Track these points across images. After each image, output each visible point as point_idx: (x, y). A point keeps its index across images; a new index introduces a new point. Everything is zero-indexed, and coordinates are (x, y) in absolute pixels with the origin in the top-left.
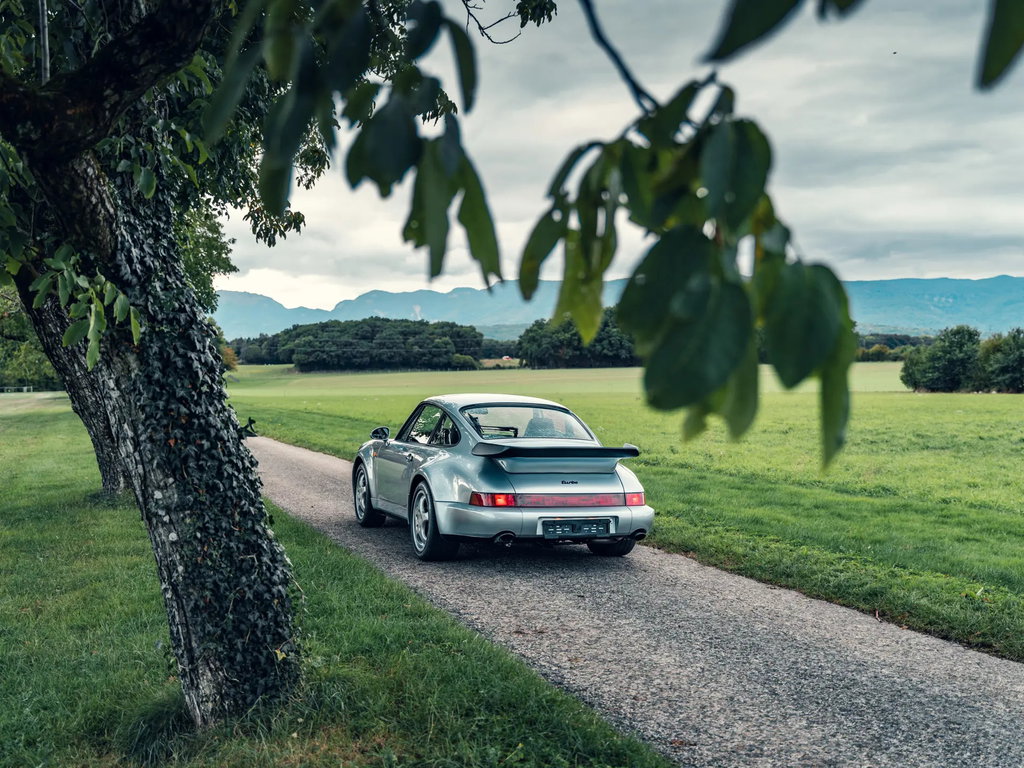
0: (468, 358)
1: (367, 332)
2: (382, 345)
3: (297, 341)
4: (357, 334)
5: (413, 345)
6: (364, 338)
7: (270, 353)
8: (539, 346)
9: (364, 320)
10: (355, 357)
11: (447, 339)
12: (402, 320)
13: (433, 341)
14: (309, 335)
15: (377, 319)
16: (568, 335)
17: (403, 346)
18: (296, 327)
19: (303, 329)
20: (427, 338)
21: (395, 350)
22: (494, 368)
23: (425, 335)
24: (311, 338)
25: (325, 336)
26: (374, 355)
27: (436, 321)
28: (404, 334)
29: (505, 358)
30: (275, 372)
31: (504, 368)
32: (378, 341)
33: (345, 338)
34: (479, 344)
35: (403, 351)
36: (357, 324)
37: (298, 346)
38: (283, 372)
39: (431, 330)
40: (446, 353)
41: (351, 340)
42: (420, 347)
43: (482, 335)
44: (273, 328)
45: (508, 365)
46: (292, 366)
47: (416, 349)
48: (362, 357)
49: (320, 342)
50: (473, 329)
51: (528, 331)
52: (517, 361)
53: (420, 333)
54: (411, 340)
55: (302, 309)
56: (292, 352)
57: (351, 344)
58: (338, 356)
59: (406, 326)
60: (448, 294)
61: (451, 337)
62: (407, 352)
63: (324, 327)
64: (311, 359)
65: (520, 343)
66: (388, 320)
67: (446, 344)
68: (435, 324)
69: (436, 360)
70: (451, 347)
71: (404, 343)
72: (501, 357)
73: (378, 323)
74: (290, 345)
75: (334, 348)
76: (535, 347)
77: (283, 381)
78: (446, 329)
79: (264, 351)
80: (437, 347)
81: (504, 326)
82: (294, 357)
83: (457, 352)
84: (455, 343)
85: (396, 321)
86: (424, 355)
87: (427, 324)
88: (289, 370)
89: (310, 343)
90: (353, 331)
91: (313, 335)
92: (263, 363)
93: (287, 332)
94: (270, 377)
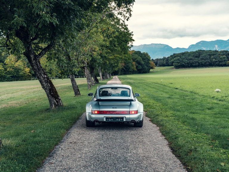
1: (197, 55)
2: (202, 59)
3: (174, 59)
4: (194, 56)
5: (213, 59)
6: (196, 57)
7: (167, 63)
9: (196, 51)
10: (193, 63)
11: (225, 56)
12: (209, 51)
13: (220, 57)
14: (178, 57)
15: (201, 50)
17: (209, 59)
18: (174, 54)
19: (176, 55)
20: (218, 56)
21: (207, 60)
23: (217, 55)
24: (179, 58)
25: (183, 57)
26: (200, 62)
27: (221, 50)
28: (210, 55)
30: (168, 69)
32: (201, 58)
33: (190, 57)
36: (194, 53)
37: (175, 60)
38: (170, 69)
39: (219, 53)
40: (224, 61)
41: (192, 58)
42: (215, 59)
44: (167, 55)
46: (173, 67)
47: (214, 60)
48: (196, 63)
49: (182, 59)
53: (215, 55)
54: (212, 57)
55: (178, 48)
56: (173, 62)
57: (192, 59)
58: (188, 63)
59: (210, 53)
60: (227, 41)
61: (226, 55)
62: (211, 61)
63: (183, 54)
64: (179, 65)
66: (204, 51)
67: (224, 58)
68: (220, 51)
69: (221, 63)
70: (226, 59)
71: (210, 58)
73: (201, 52)
74: (172, 60)
75: (186, 61)
77: (169, 72)
78: (224, 53)
79: (165, 63)
82: (174, 64)
83: (228, 60)
85: (207, 51)
86: (217, 62)
87: (218, 51)
88: (172, 68)
89: (178, 59)
90: (193, 55)
91: (179, 57)
92: (164, 66)
93: (171, 56)
94: (166, 71)
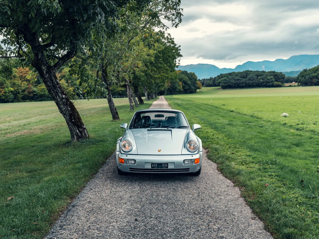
0: (280, 83)
1: (244, 75)
2: (249, 80)
3: (221, 79)
4: (241, 76)
5: (260, 79)
6: (243, 77)
7: (213, 83)
8: (305, 78)
9: (244, 72)
10: (240, 84)
11: (272, 77)
12: (257, 71)
13: (267, 78)
14: (225, 77)
15: (248, 71)
16: (316, 74)
17: (256, 79)
18: (221, 75)
19: (223, 75)
20: (265, 77)
21: (254, 81)
22: (289, 86)
23: (264, 76)
24: (226, 78)
25: (230, 77)
26: (247, 83)
27: (268, 71)
28: (257, 76)
29: (293, 83)
30: (214, 89)
31: (292, 86)
32: (248, 78)
33: (237, 78)
34: (283, 78)
35: (257, 82)
36: (241, 73)
37: (222, 81)
38: (217, 89)
39: (266, 74)
40: (272, 81)
41: (239, 78)
42: (263, 80)
43: (284, 75)
44: (214, 75)
45: (294, 85)
46: (220, 87)
47: (261, 80)
48: (243, 84)
49: (229, 79)
50: (281, 73)
51: (301, 73)
52: (297, 84)
53: (263, 75)
54: (260, 77)
55: (225, 69)
56: (220, 82)
57: (239, 80)
58: (235, 84)
59: (258, 73)
60: (274, 61)
61: (273, 76)
62: (258, 82)
63: (230, 74)
64: (226, 85)
65: (298, 77)
66: (252, 71)
67: (272, 78)
68: (268, 72)
69: (268, 84)
70: (274, 80)
71: (257, 79)
72: (292, 82)
73: (248, 72)
74: (219, 81)
75: (233, 81)
76: (303, 79)
77: (216, 92)
78: (272, 73)
79: (211, 83)
80: (268, 80)
81: (294, 72)
82: (221, 84)
83: (275, 81)
84: (275, 78)
85: (254, 71)
86: (264, 82)
87: (265, 72)
88: (219, 89)
89: (225, 80)
90: (240, 75)
91: (227, 77)
92: (211, 87)
93: (218, 76)
94: (213, 91)
